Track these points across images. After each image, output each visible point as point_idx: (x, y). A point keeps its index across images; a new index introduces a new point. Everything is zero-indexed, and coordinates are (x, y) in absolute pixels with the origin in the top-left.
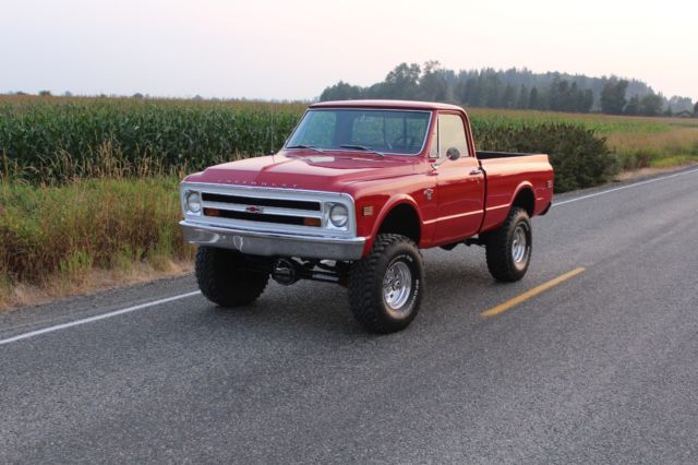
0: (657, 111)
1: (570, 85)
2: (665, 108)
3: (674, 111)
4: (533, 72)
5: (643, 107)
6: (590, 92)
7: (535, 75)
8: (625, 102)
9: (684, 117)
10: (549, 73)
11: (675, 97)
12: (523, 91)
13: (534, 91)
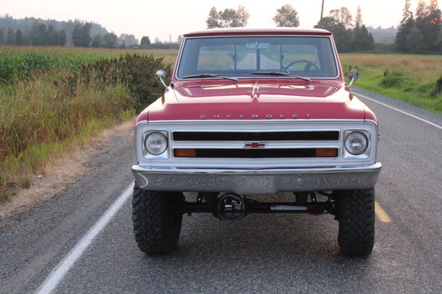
0: (115, 45)
1: (47, 28)
2: (120, 43)
3: (127, 45)
4: (14, 18)
5: (105, 42)
6: (63, 32)
7: (16, 20)
8: (91, 39)
9: (135, 49)
10: (26, 19)
11: (123, 35)
12: (9, 33)
13: (19, 32)
